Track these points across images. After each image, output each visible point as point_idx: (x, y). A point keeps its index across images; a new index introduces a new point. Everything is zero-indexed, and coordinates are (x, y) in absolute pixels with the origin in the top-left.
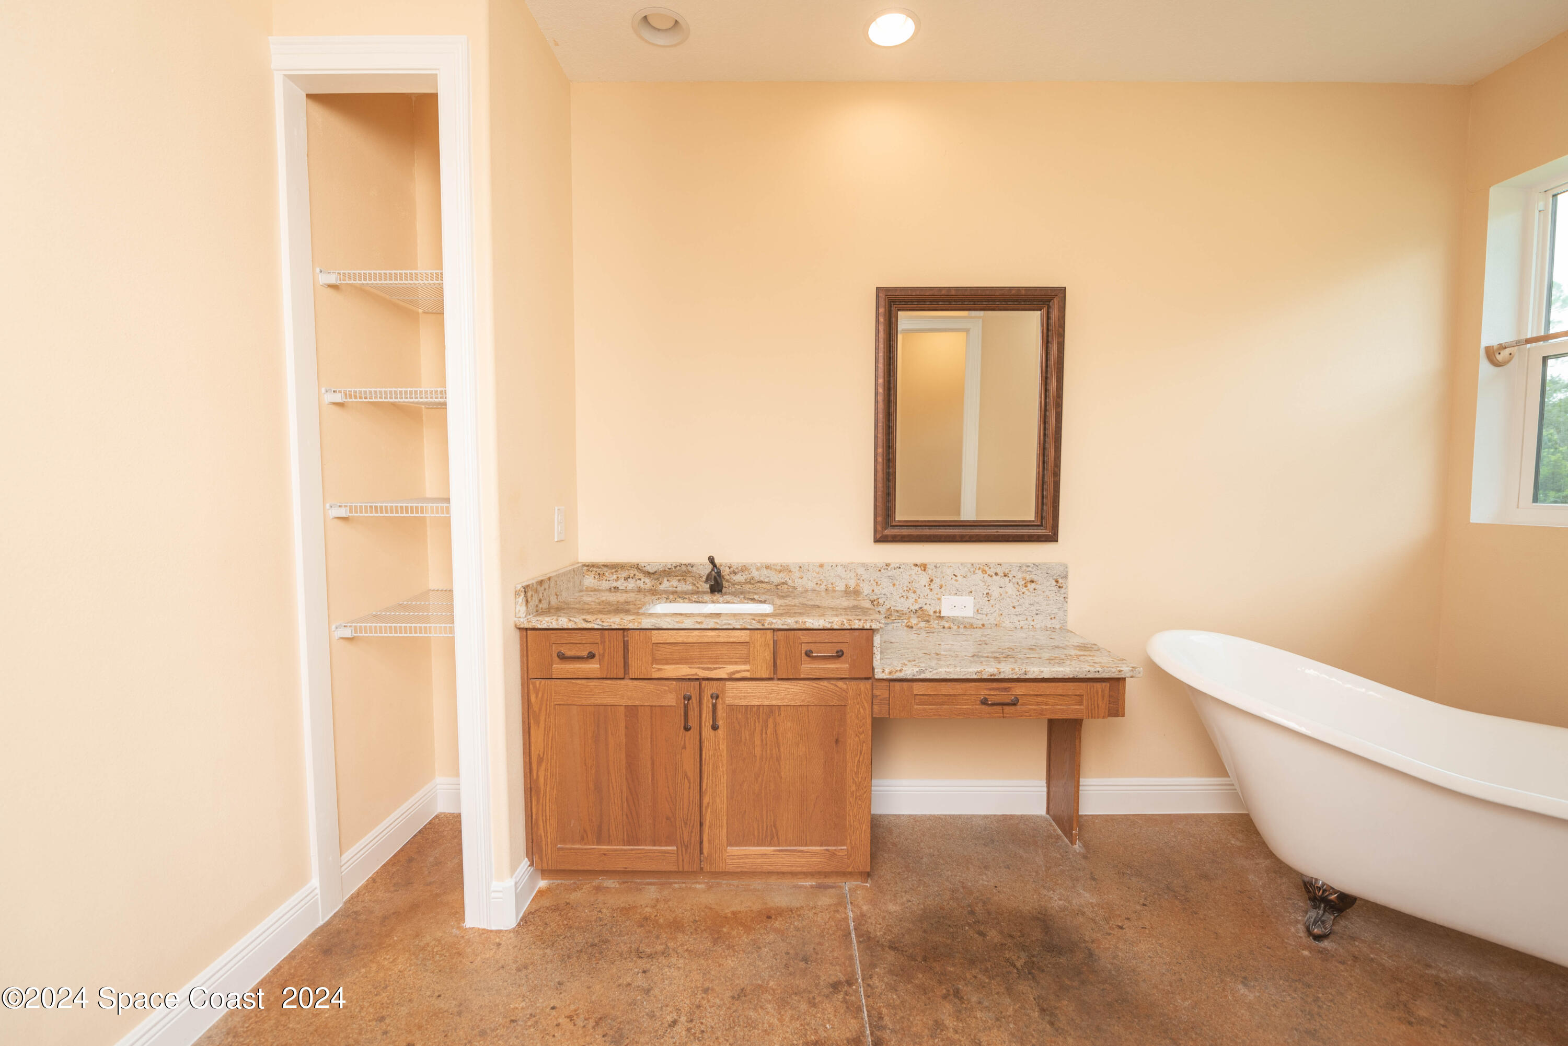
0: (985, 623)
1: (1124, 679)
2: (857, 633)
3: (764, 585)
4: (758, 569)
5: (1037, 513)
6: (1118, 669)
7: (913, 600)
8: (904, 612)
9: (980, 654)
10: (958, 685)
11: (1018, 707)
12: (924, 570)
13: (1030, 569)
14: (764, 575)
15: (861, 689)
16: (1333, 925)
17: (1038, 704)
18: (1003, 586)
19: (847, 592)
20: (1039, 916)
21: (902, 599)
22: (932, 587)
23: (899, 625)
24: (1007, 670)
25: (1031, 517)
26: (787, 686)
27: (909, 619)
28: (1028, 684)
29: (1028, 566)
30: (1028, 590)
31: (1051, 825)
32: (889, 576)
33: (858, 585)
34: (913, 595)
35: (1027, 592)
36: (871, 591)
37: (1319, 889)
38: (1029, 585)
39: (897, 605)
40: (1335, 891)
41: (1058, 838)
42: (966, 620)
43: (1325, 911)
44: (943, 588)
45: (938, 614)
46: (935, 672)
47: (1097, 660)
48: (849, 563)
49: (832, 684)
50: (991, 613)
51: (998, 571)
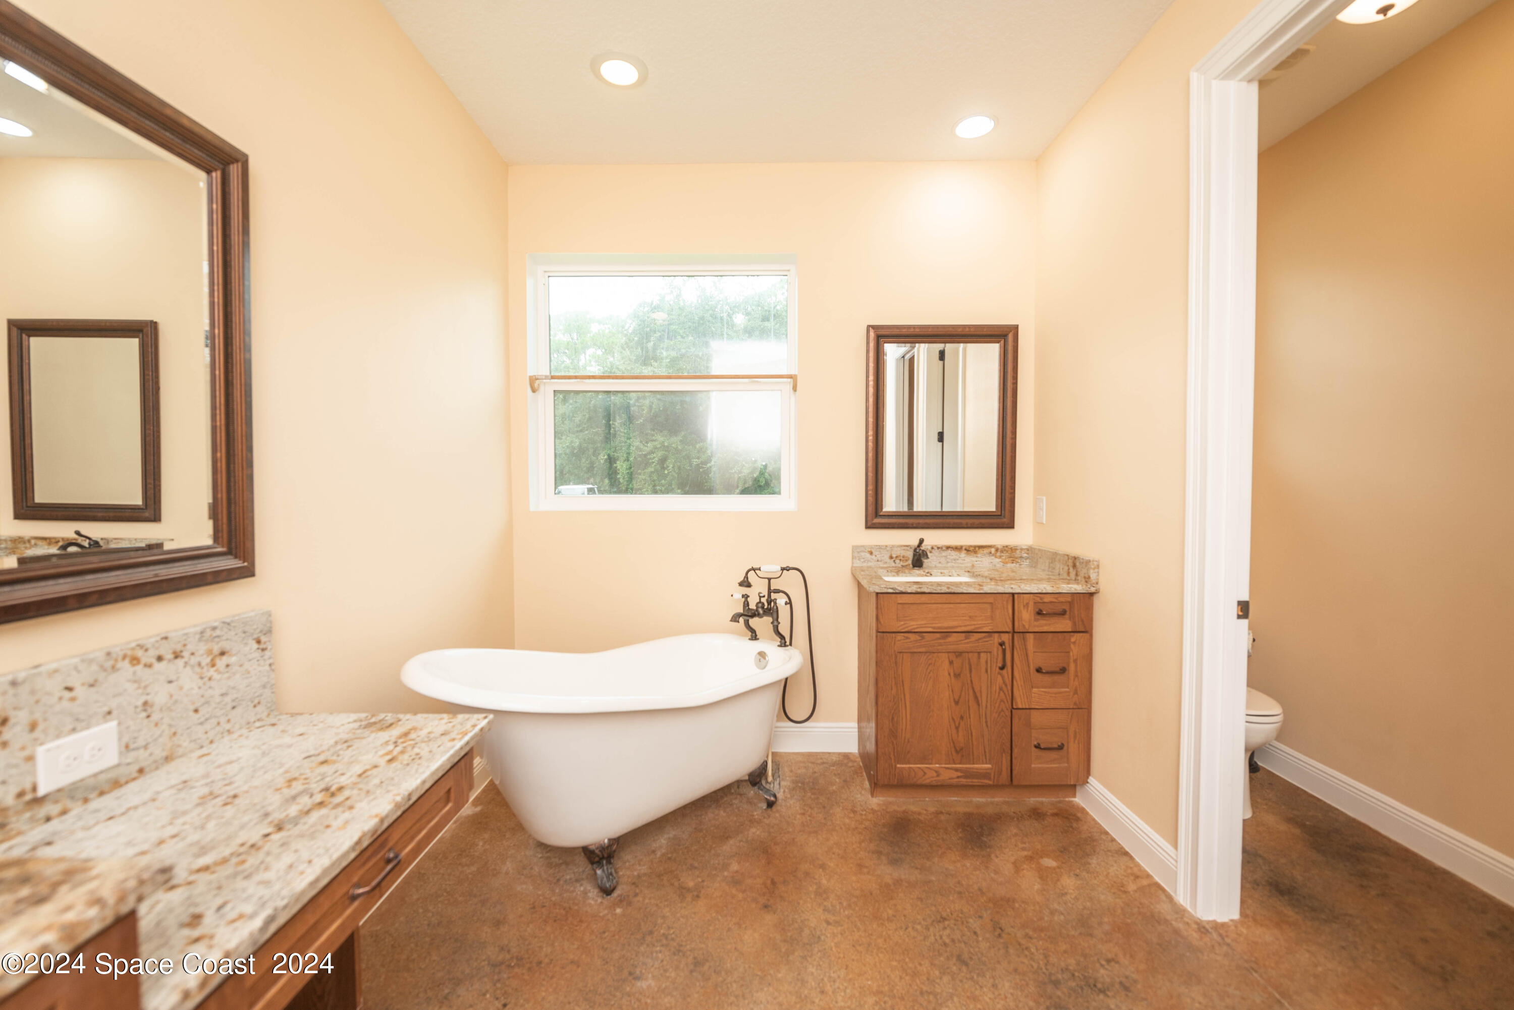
0: (143, 764)
5: (214, 531)
10: (321, 898)
13: (218, 632)
17: (412, 839)
18: (173, 678)
24: (387, 808)
25: (204, 538)
28: (407, 814)
29: (214, 628)
30: (216, 671)
35: (216, 676)
38: (218, 661)
42: (101, 777)
43: (607, 865)
44: (37, 729)
45: (28, 796)
50: (156, 740)
51: (162, 652)
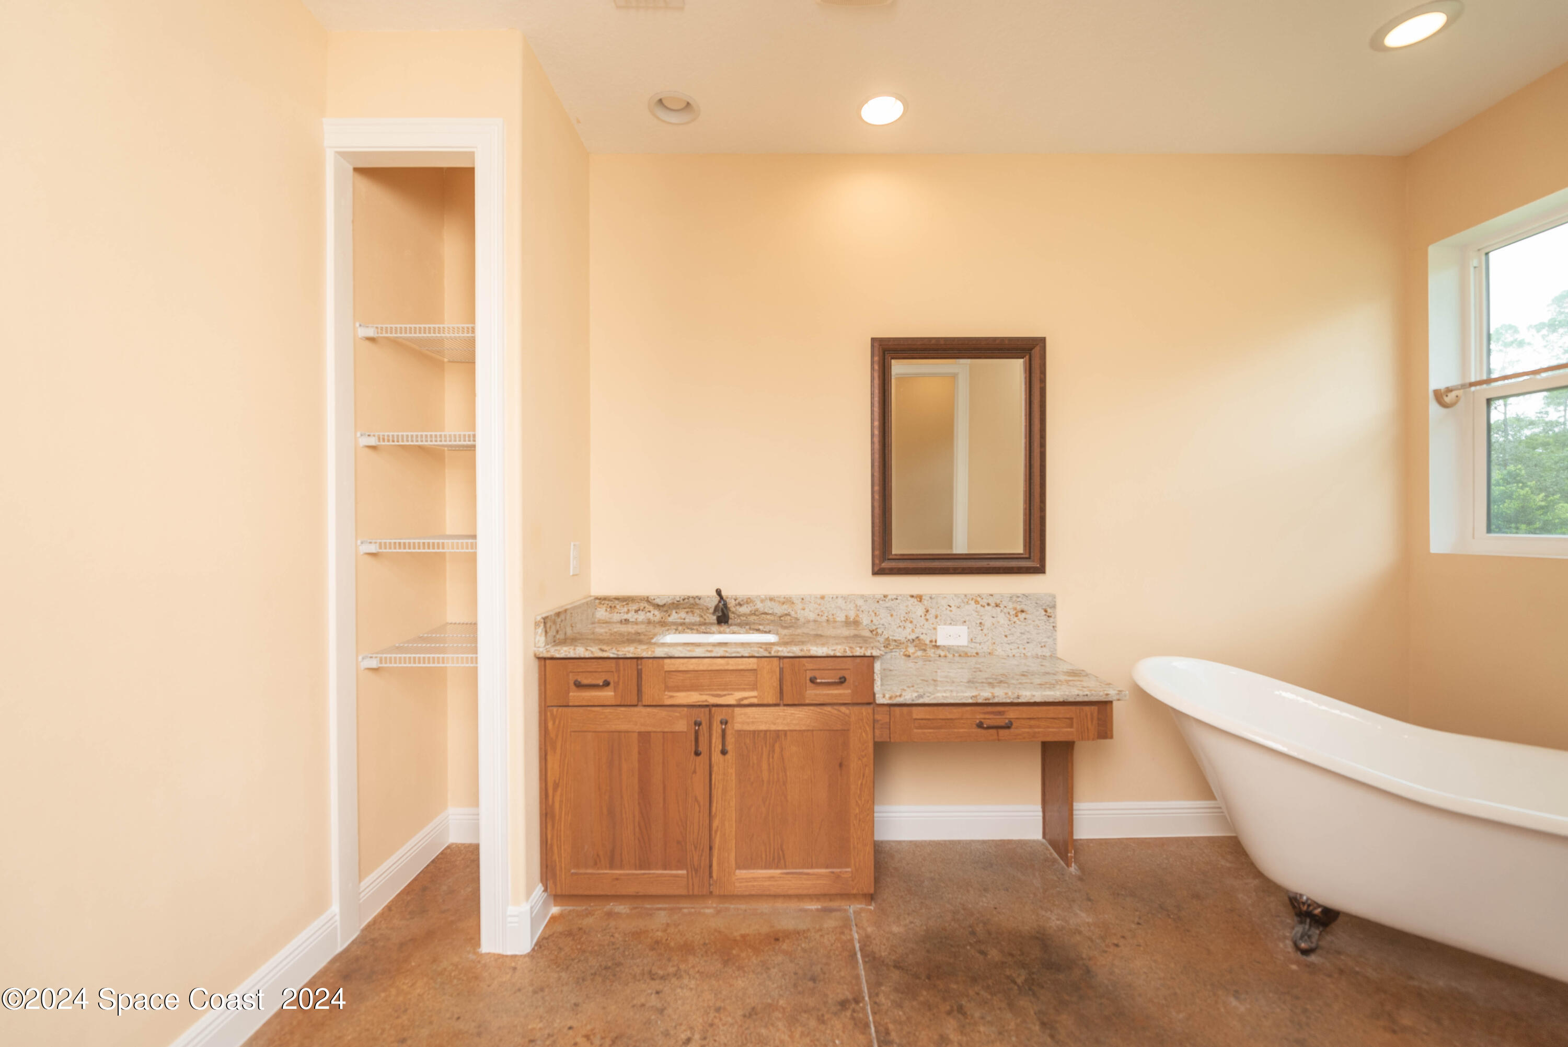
0: (979, 651)
1: (1111, 702)
2: (858, 660)
3: (768, 617)
4: (762, 601)
5: (1025, 546)
6: (1106, 692)
7: (910, 630)
8: (902, 641)
9: (975, 680)
10: (955, 710)
11: (1012, 730)
12: (920, 601)
13: (1020, 599)
14: (768, 607)
15: (862, 714)
16: (1319, 940)
17: (1031, 727)
18: (995, 615)
19: (847, 623)
20: (1038, 935)
21: (900, 629)
22: (928, 617)
23: (897, 654)
24: (1001, 694)
25: (1019, 549)
26: (793, 712)
27: (906, 648)
28: (1020, 708)
29: (1018, 597)
30: (1018, 619)
31: (1047, 849)
32: (887, 607)
33: (857, 616)
34: (910, 625)
35: (1018, 622)
36: (870, 622)
37: (1304, 903)
38: (1019, 614)
39: (895, 635)
40: (1319, 906)
41: (1054, 861)
42: (961, 649)
43: (1310, 926)
44: (938, 618)
45: (934, 644)
46: (933, 696)
47: (1085, 684)
48: (848, 595)
49: (836, 709)
50: (985, 642)
51: (990, 602)
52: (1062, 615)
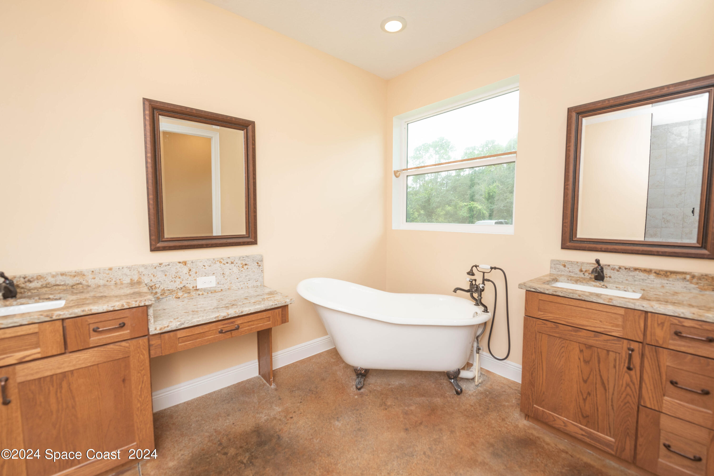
0: (222, 289)
1: (288, 305)
2: (134, 310)
3: (60, 287)
4: (53, 276)
5: (246, 231)
6: (285, 301)
7: (179, 282)
8: (174, 290)
9: (218, 306)
10: (205, 327)
11: (239, 330)
12: (185, 265)
13: (244, 259)
14: (60, 280)
15: (140, 343)
16: (364, 381)
17: (249, 326)
18: (231, 268)
19: (132, 284)
20: (255, 429)
21: (172, 283)
22: (190, 273)
23: (171, 298)
24: (232, 312)
25: (244, 232)
26: (78, 355)
27: (177, 293)
28: (244, 317)
29: (243, 257)
31: (261, 380)
32: (162, 271)
33: (140, 278)
34: (179, 279)
35: (243, 270)
36: (149, 281)
37: (359, 370)
38: (244, 266)
39: (168, 287)
40: (363, 369)
41: (264, 384)
42: (212, 289)
43: (361, 378)
44: (198, 273)
45: (195, 288)
46: (190, 322)
47: (276, 298)
48: (132, 266)
49: (117, 345)
50: (226, 283)
51: (228, 261)
52: (266, 265)
